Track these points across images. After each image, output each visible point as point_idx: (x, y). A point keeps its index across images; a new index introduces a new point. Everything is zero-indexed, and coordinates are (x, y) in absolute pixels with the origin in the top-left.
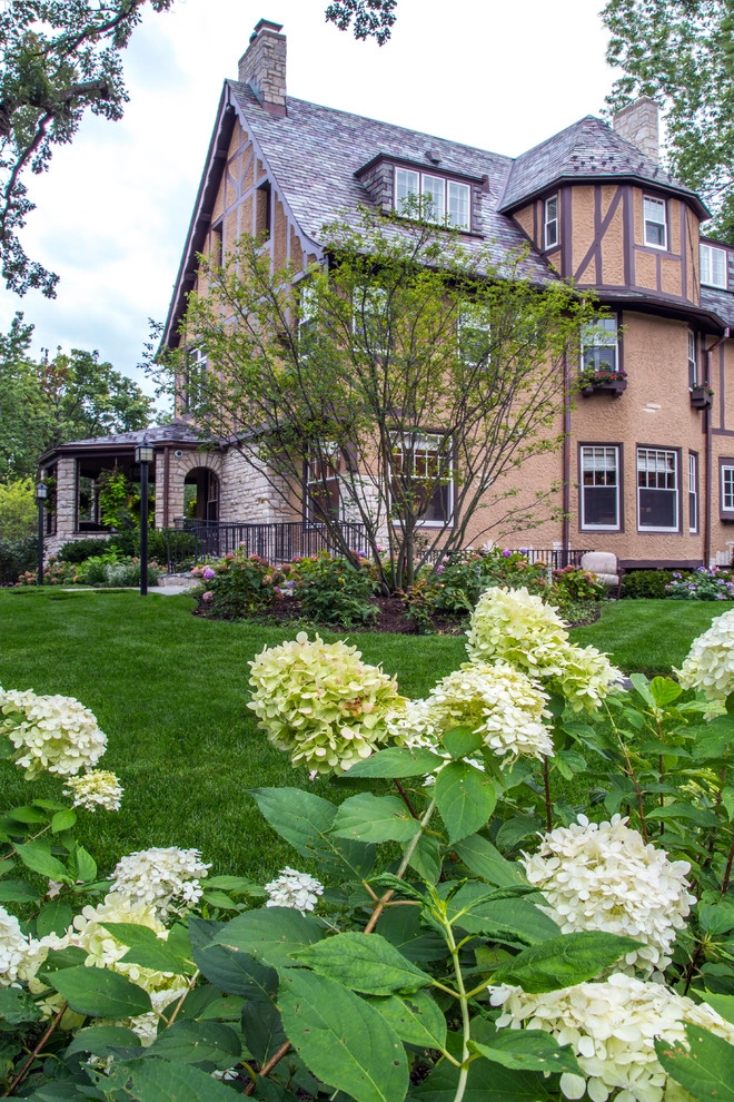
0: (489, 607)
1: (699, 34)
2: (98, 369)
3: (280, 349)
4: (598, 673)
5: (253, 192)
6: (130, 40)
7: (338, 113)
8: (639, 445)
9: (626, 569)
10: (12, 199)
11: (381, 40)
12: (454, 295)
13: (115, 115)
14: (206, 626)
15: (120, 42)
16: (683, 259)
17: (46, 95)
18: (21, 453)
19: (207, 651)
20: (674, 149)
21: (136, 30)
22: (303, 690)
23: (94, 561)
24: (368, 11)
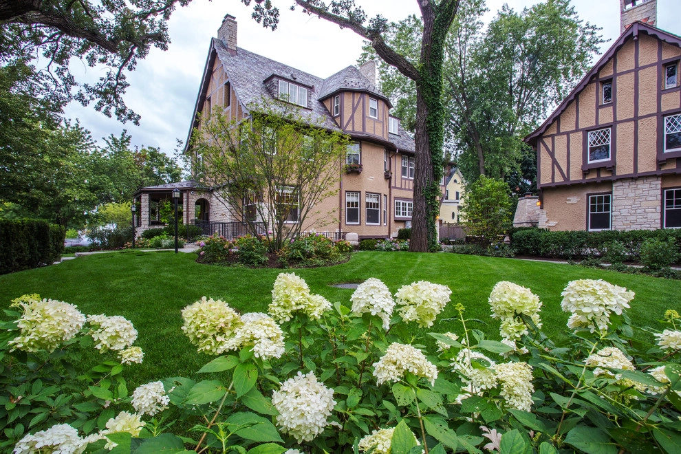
0: (280, 281)
1: (390, 39)
2: (160, 155)
3: (231, 153)
4: (319, 306)
5: (223, 85)
6: (170, 17)
7: (258, 56)
8: (366, 192)
9: (361, 239)
10: (119, 81)
11: (274, 28)
12: (298, 134)
13: (165, 48)
14: (200, 267)
15: (167, 17)
16: (383, 122)
17: (133, 37)
18: (126, 190)
19: (200, 278)
20: (381, 81)
21: (173, 13)
22: (202, 323)
23: (157, 238)
24: (268, 16)
